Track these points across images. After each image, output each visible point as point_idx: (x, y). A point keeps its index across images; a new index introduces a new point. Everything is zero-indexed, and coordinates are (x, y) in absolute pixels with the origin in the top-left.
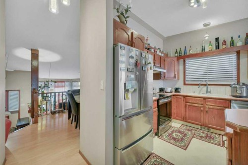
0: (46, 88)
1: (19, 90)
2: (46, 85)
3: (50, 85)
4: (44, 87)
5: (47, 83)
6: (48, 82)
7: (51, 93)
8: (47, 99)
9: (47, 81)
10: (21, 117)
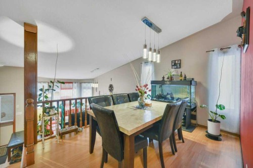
0: (50, 91)
1: (14, 94)
2: (50, 86)
3: (55, 88)
4: (48, 90)
5: (51, 85)
6: (53, 83)
7: (58, 101)
8: (51, 113)
9: (51, 82)
10: (17, 131)
